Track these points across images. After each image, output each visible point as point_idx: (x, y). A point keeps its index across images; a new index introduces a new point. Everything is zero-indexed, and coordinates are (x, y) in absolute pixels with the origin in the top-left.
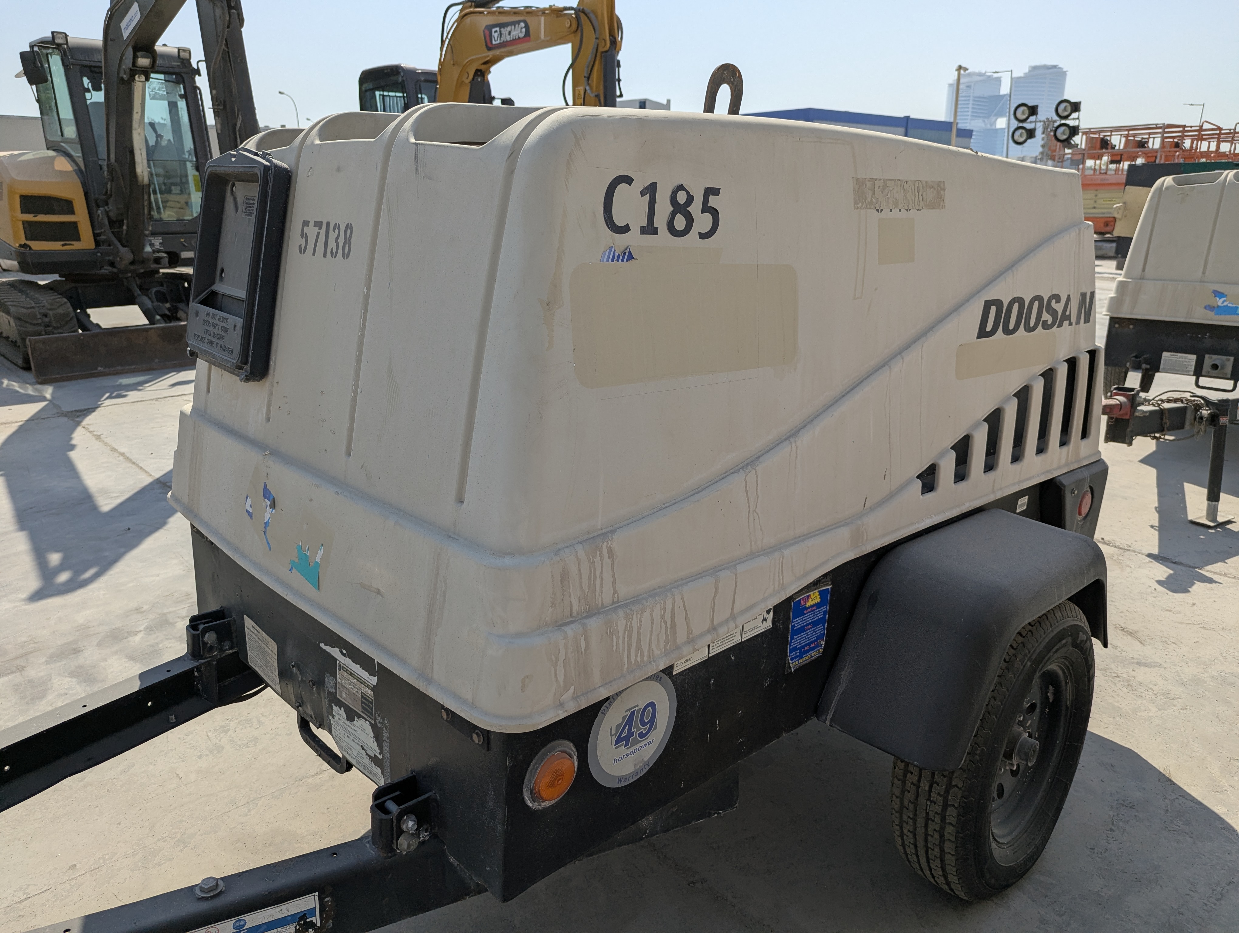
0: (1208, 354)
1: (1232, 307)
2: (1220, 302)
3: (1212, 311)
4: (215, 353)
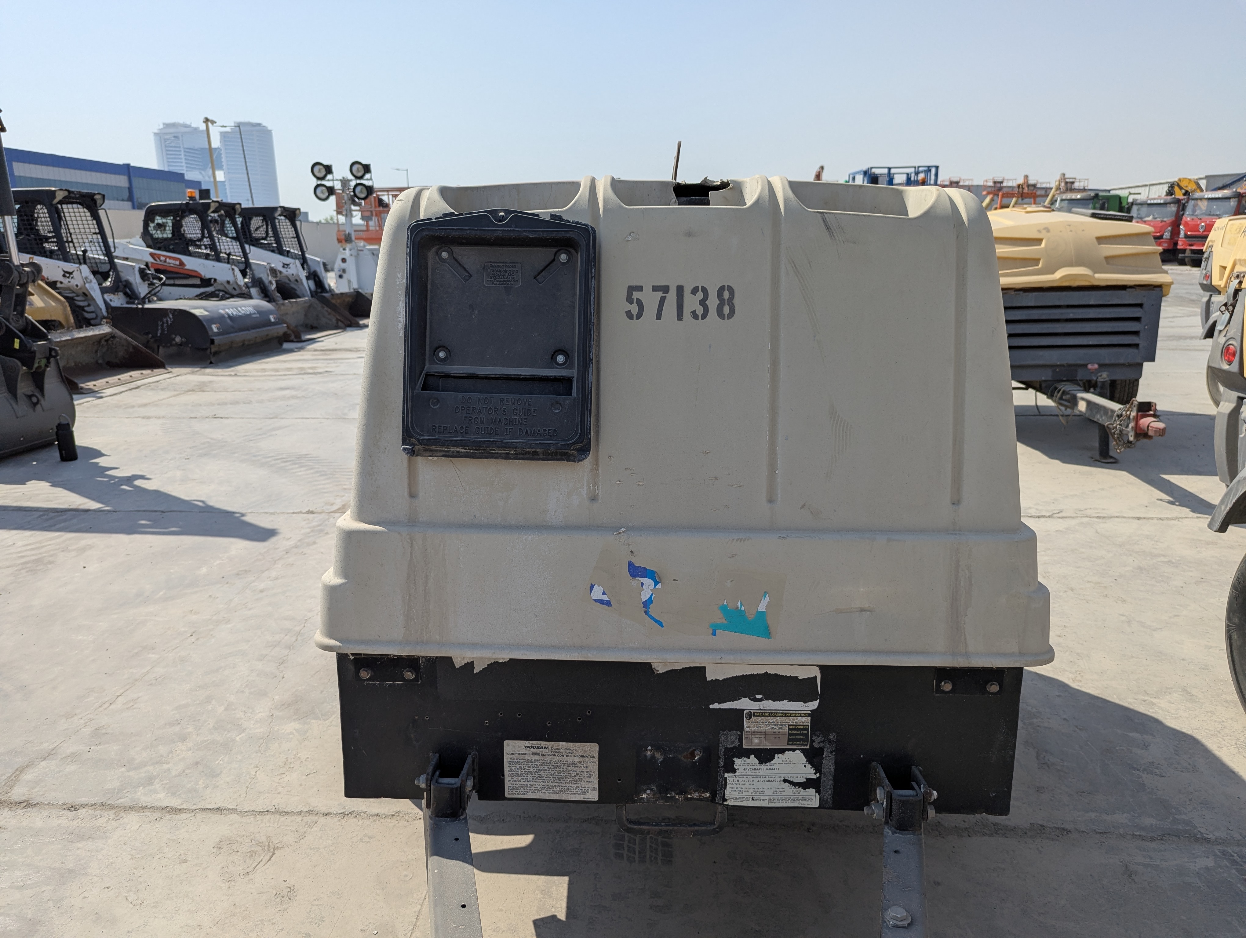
4: (505, 441)
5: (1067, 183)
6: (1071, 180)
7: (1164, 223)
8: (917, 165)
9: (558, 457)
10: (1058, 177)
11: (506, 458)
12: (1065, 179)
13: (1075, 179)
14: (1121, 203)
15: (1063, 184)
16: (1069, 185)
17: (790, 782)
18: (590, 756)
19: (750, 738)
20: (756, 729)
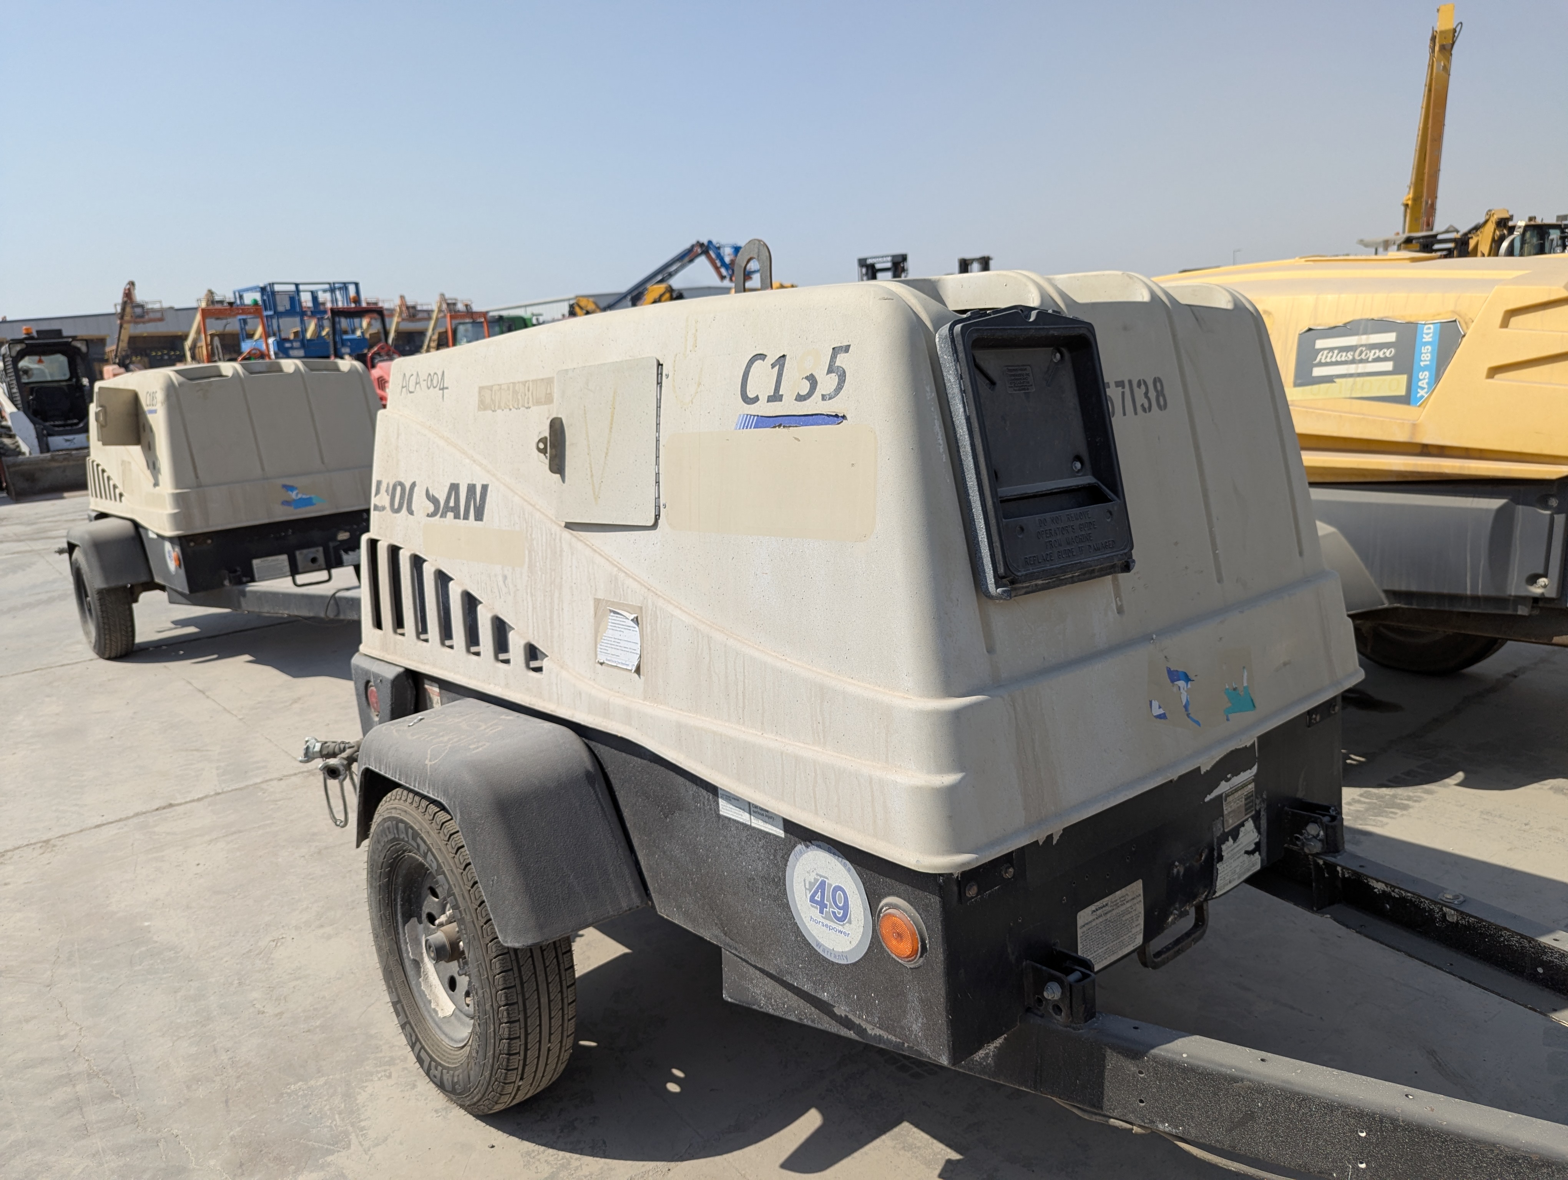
0: (298, 549)
1: (306, 499)
2: (293, 495)
3: (291, 506)
4: (1082, 561)
5: (448, 304)
6: (453, 301)
8: (331, 280)
9: (1109, 571)
10: (437, 298)
11: (1073, 582)
12: (445, 300)
13: (456, 299)
15: (444, 306)
16: (452, 307)
17: (1247, 852)
18: (1137, 896)
19: (1227, 821)
20: (1230, 810)
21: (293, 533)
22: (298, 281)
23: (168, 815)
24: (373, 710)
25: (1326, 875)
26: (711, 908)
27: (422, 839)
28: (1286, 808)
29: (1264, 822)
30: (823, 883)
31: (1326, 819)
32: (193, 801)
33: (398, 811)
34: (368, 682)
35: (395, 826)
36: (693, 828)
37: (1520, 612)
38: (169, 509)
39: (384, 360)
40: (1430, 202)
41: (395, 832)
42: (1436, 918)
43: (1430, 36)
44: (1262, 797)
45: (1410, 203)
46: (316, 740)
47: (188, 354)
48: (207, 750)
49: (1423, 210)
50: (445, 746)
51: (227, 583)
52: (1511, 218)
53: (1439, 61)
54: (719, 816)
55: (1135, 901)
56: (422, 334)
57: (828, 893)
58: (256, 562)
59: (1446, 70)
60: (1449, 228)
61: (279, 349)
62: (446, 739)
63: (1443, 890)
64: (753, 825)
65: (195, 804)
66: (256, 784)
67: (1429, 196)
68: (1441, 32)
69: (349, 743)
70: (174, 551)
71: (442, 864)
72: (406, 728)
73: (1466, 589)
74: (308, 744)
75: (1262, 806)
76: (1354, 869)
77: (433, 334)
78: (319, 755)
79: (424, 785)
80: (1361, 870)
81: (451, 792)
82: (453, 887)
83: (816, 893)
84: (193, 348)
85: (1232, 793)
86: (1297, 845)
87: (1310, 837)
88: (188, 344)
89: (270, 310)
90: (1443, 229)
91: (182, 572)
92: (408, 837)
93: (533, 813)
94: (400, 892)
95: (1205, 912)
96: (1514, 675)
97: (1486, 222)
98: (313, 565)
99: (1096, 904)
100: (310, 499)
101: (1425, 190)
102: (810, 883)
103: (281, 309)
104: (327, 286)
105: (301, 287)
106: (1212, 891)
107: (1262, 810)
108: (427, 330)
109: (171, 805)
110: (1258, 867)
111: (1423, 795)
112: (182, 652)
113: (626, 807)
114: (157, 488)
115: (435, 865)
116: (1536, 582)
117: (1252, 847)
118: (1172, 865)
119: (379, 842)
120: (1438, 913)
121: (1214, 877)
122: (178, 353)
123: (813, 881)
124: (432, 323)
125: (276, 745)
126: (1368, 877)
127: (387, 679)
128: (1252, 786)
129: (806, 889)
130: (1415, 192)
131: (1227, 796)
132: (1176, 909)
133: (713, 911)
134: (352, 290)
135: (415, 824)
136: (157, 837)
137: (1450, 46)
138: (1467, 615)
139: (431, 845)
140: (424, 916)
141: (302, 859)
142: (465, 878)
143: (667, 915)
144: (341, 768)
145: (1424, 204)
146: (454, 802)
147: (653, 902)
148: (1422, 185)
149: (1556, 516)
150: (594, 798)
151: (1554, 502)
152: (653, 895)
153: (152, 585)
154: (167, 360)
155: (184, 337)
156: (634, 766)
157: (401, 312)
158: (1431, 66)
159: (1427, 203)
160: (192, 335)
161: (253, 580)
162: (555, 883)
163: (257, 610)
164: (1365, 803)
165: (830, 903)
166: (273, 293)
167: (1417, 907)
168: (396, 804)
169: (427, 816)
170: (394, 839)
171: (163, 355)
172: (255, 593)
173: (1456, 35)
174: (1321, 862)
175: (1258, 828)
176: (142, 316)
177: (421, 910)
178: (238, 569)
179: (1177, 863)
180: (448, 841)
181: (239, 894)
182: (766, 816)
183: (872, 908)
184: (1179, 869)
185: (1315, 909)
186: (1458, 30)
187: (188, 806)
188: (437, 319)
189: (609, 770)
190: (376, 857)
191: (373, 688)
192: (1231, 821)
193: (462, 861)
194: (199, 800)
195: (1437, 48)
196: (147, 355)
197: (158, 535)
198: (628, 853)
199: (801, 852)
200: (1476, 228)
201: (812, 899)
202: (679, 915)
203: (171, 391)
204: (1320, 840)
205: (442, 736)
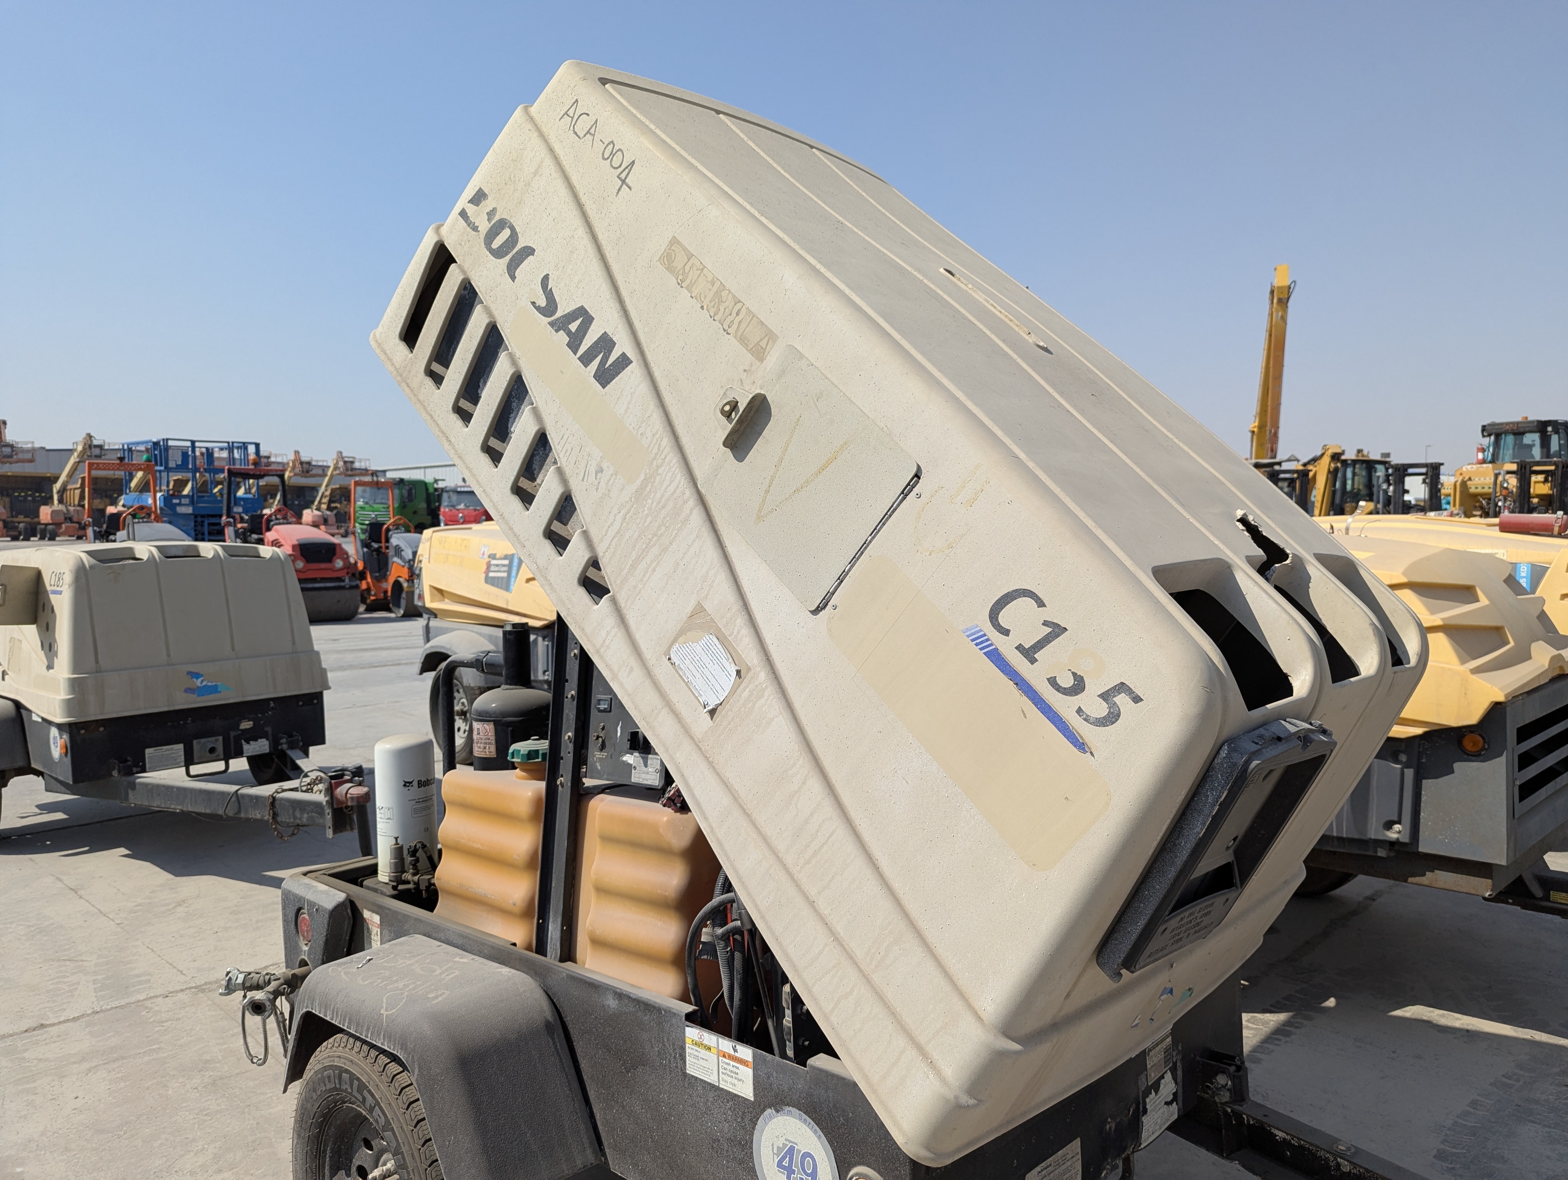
0: (196, 739)
1: (212, 686)
2: (198, 682)
3: (194, 693)
5: (345, 462)
6: (351, 460)
7: (477, 512)
8: (230, 440)
10: (334, 455)
12: (343, 458)
13: (354, 458)
14: (427, 489)
15: (341, 464)
16: (349, 465)
17: (1167, 1103)
18: (1076, 1155)
19: (1150, 1075)
20: (1152, 1064)
21: (193, 721)
22: (194, 439)
23: (39, 1038)
24: (301, 938)
25: (1234, 1122)
26: (671, 1168)
27: (370, 1092)
28: (1198, 1058)
29: (1180, 1073)
30: (792, 1149)
31: (1232, 1069)
32: (68, 1021)
33: (343, 1061)
34: (299, 909)
35: (337, 1076)
36: (656, 1084)
37: (1379, 854)
38: (63, 694)
39: (280, 524)
40: (1273, 431)
41: (337, 1081)
42: (1331, 1166)
43: (1269, 290)
44: (1178, 1049)
45: (1256, 430)
46: (238, 970)
47: (56, 497)
48: (82, 961)
49: (1267, 438)
50: (402, 994)
51: (115, 773)
52: (1343, 453)
53: (1277, 311)
54: (685, 1075)
55: (1074, 1159)
56: (314, 489)
57: (797, 1159)
58: (149, 752)
59: (1284, 319)
60: (1290, 457)
61: (165, 505)
62: (401, 985)
63: (1337, 1141)
64: (721, 1086)
65: (69, 1024)
66: (139, 1001)
67: (1272, 426)
68: (1279, 288)
69: (274, 974)
70: (61, 738)
71: (391, 1120)
72: (354, 970)
73: (1333, 832)
74: (230, 975)
75: (1177, 1057)
76: (1259, 1118)
77: (326, 490)
78: (241, 987)
79: (379, 1035)
80: (1265, 1120)
81: (410, 1046)
82: (402, 1145)
83: (783, 1158)
84: (63, 491)
85: (1154, 1048)
86: (1208, 1094)
87: (1220, 1086)
88: (57, 486)
89: (161, 465)
90: (1286, 458)
91: (68, 761)
92: (352, 1089)
93: (493, 1068)
94: (330, 1144)
95: (1132, 1165)
96: (1372, 899)
97: (1323, 455)
98: (211, 755)
99: (1041, 1165)
100: (216, 686)
101: (1269, 421)
102: (778, 1147)
103: (172, 464)
104: (226, 445)
105: (197, 444)
106: (1138, 1144)
107: (1178, 1062)
108: (320, 485)
109: (42, 1026)
110: (1176, 1116)
111: (1302, 1021)
112: (48, 843)
113: (584, 1059)
114: (51, 671)
115: (382, 1121)
116: (1391, 828)
117: (1171, 1097)
118: (1105, 1122)
119: (315, 1090)
120: (1332, 1161)
121: (1140, 1130)
122: (43, 494)
123: (781, 1146)
124: (327, 479)
125: (159, 956)
126: (1270, 1126)
127: (325, 910)
128: (1169, 1039)
129: (774, 1154)
130: (1260, 421)
131: (1150, 1050)
132: (1108, 1164)
133: (673, 1171)
134: (251, 449)
135: (362, 1075)
136: (28, 1064)
137: (1286, 300)
138: (1335, 853)
139: (379, 1100)
140: (354, 1169)
141: (195, 1090)
142: (416, 1136)
143: (621, 1173)
144: (268, 1004)
145: (1268, 432)
146: (413, 1057)
147: (606, 1159)
148: (1266, 415)
149: (1405, 770)
150: (553, 1049)
151: (1403, 758)
152: (607, 1150)
153: (26, 770)
154: (30, 501)
155: (56, 479)
156: (596, 1017)
157: (294, 467)
158: (1271, 315)
159: (1271, 432)
160: (63, 478)
161: (144, 771)
162: (512, 1142)
163: (146, 803)
164: (1252, 1029)
165: (798, 1170)
166: (167, 448)
167: (1314, 1155)
168: (339, 1052)
169: (375, 1068)
170: (335, 1089)
171: (27, 496)
172: (146, 785)
173: (1291, 290)
174: (1229, 1110)
175: (1175, 1078)
176: (11, 456)
177: (351, 1162)
178: (129, 758)
179: (1109, 1120)
180: (399, 1095)
181: (125, 1134)
182: (736, 1078)
183: (841, 1176)
184: (1111, 1125)
185: (1225, 1155)
186: (1292, 286)
187: (63, 1027)
188: (332, 476)
189: (568, 1019)
190: (309, 1106)
191: (306, 916)
192: (1153, 1075)
193: (413, 1118)
194: (75, 1019)
195: (1275, 301)
196: (8, 495)
197: (43, 719)
198: (583, 1106)
199: (771, 1117)
200: (1314, 460)
201: (780, 1165)
202: (635, 1173)
203: (81, 574)
204: (1228, 1090)
205: (397, 981)
